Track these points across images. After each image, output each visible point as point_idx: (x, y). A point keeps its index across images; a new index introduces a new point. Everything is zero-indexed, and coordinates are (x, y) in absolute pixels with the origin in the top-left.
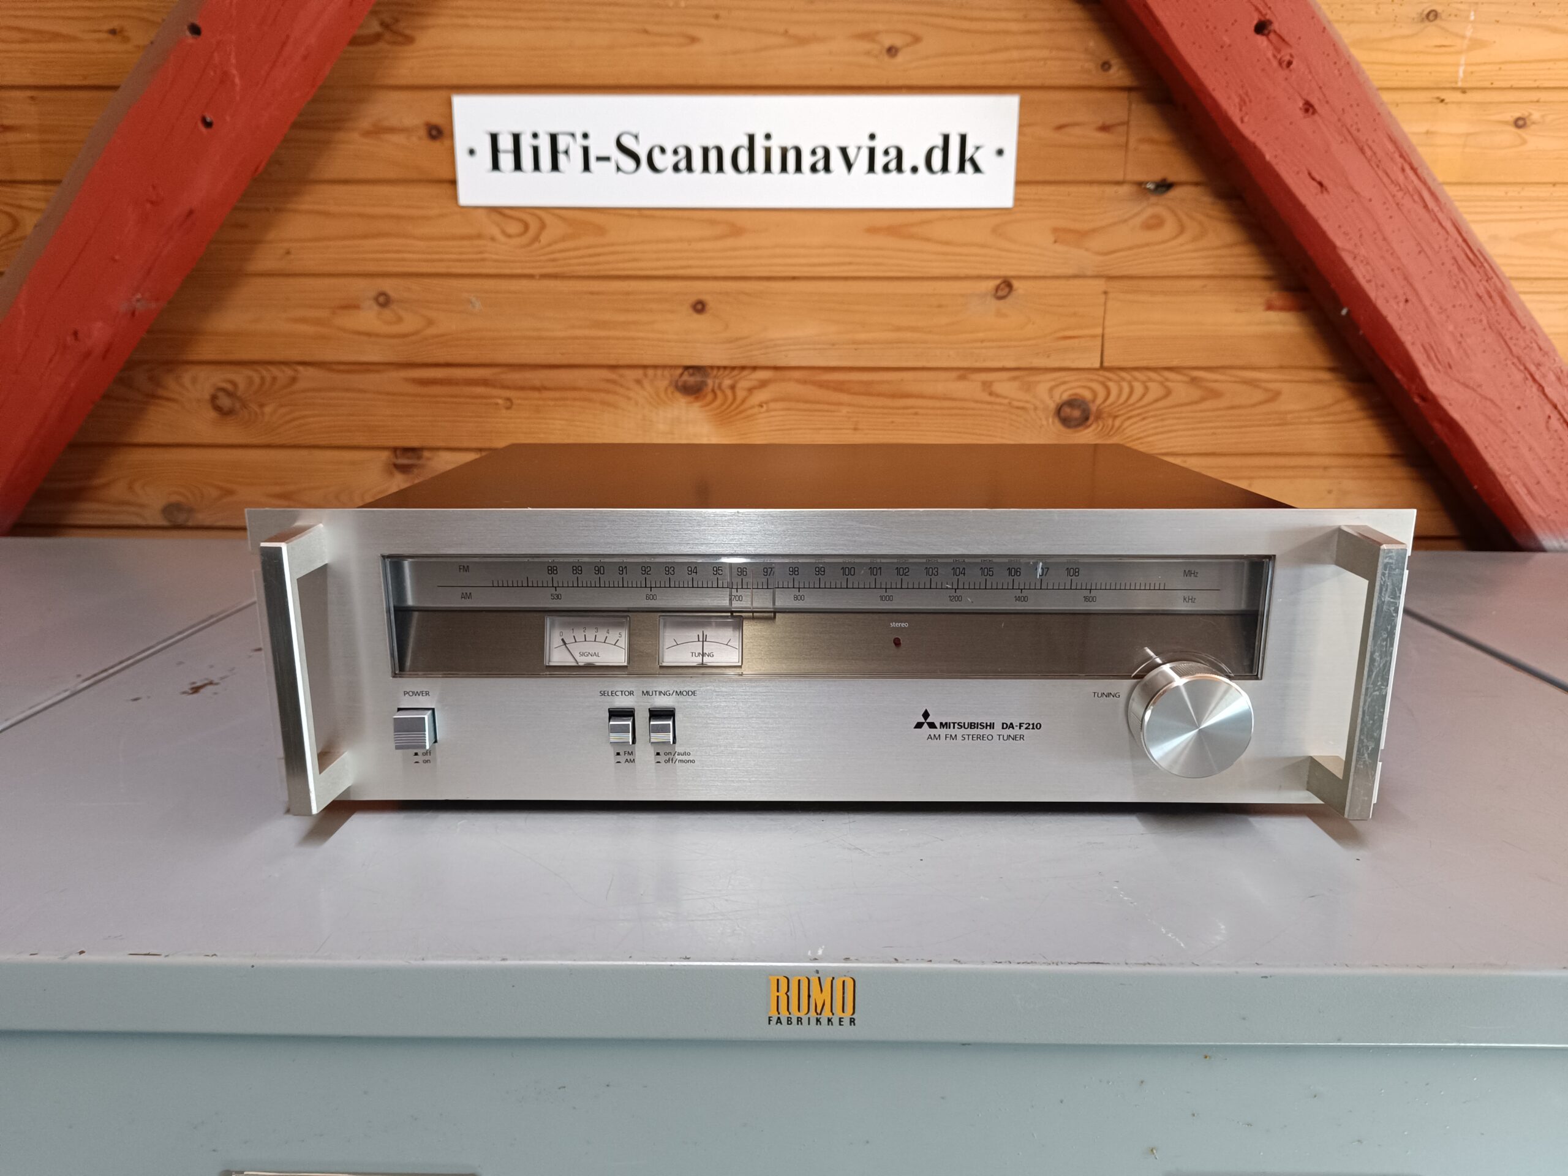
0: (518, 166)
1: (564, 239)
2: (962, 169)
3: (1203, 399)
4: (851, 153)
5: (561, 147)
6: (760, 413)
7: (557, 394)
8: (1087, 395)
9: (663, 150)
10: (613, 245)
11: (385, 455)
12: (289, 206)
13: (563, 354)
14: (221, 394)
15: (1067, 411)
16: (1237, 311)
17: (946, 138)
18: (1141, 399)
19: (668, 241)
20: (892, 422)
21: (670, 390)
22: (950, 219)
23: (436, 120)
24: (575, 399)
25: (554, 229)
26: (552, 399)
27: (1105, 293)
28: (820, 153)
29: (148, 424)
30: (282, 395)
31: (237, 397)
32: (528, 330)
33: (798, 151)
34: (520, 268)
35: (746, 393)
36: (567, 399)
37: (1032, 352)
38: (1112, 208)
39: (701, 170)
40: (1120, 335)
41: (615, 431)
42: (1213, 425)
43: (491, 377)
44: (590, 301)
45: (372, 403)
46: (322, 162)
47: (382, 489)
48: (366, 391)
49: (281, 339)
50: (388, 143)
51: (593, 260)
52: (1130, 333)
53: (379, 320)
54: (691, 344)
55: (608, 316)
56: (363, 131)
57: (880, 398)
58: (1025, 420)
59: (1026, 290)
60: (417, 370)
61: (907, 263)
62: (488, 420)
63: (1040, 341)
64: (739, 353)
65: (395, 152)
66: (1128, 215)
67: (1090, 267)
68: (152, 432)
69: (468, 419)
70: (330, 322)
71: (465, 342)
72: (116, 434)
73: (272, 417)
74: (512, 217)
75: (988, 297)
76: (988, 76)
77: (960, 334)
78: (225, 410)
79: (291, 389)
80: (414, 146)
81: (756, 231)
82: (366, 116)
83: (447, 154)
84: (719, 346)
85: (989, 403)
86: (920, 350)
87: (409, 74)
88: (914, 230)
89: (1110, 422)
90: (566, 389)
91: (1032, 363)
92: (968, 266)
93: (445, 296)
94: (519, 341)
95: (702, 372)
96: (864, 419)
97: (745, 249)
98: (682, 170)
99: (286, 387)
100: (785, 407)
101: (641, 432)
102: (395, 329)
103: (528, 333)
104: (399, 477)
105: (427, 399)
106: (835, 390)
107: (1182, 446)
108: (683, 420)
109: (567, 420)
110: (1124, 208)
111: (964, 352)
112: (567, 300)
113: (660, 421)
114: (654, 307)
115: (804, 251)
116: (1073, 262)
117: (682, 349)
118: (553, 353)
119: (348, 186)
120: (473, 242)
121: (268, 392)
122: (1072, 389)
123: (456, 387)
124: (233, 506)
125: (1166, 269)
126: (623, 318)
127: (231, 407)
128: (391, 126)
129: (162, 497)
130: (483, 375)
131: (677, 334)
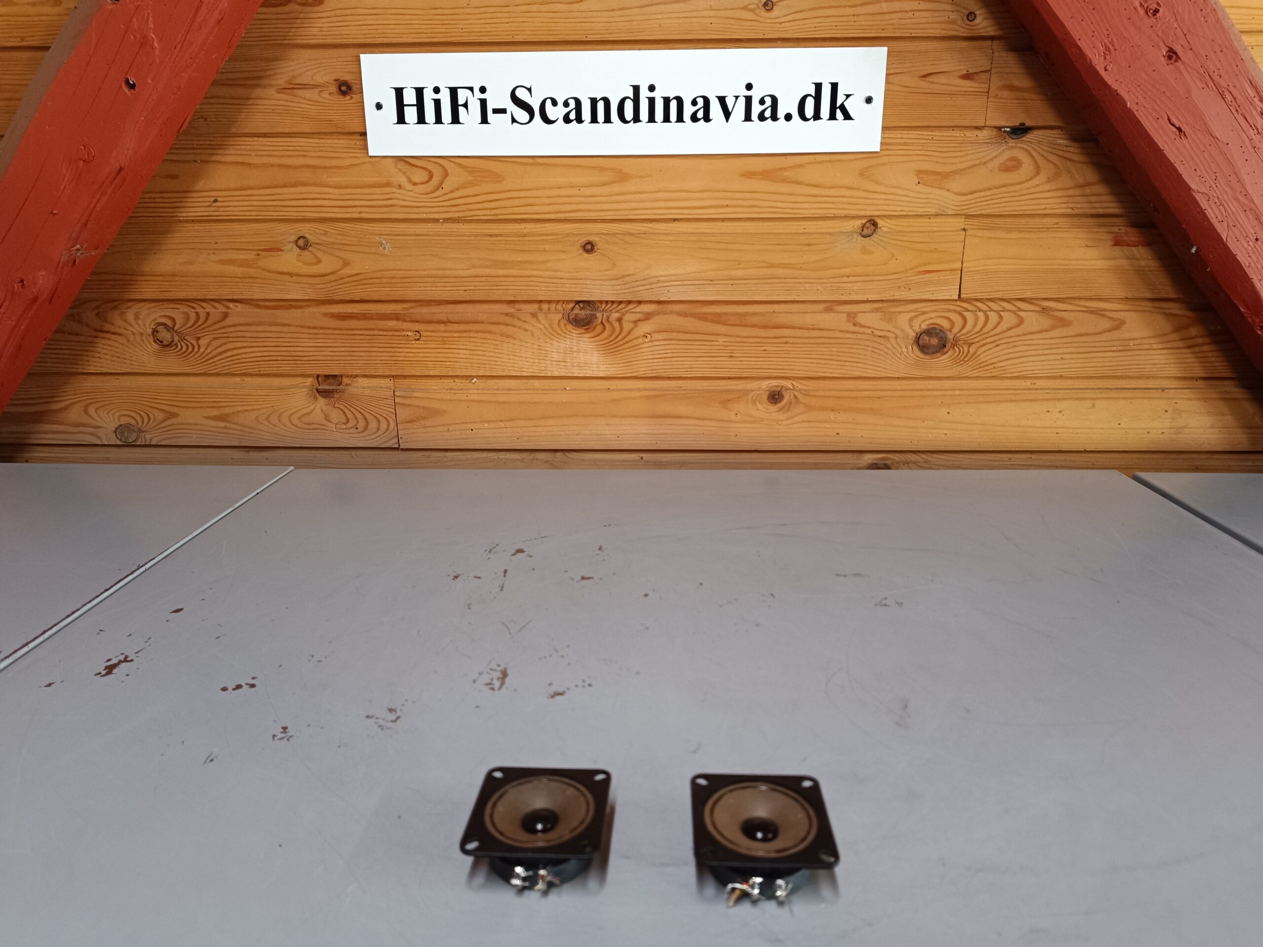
0: (421, 120)
1: (464, 186)
3: (1053, 327)
4: (730, 102)
5: (461, 101)
6: (643, 343)
7: (462, 327)
8: (945, 324)
9: (554, 103)
10: (509, 191)
11: (309, 381)
12: (215, 158)
13: (465, 290)
14: (161, 328)
15: (927, 338)
16: (1087, 246)
17: (818, 87)
18: (995, 327)
19: (560, 188)
20: (765, 350)
21: (563, 322)
22: (821, 162)
23: (347, 77)
24: (477, 332)
25: (456, 178)
26: (456, 332)
27: (964, 230)
28: (700, 102)
29: (98, 355)
30: (215, 328)
31: (176, 332)
32: (434, 269)
33: (680, 100)
34: (426, 213)
35: (631, 325)
36: (470, 331)
37: (895, 285)
38: (973, 151)
39: (590, 121)
40: (977, 269)
41: (514, 360)
42: (1061, 351)
43: (401, 312)
44: (489, 242)
45: (296, 335)
46: (242, 117)
47: (307, 412)
48: (289, 325)
49: (212, 279)
50: (302, 98)
51: (492, 205)
52: (986, 268)
53: (299, 261)
54: (581, 281)
55: (506, 256)
56: (279, 87)
57: (753, 329)
58: (888, 349)
59: (890, 228)
60: (335, 306)
61: (779, 205)
62: (401, 350)
63: (902, 275)
64: (625, 289)
65: (309, 107)
66: (988, 158)
67: (950, 207)
68: (102, 363)
69: (381, 350)
70: (256, 264)
71: (378, 280)
72: (70, 364)
73: (206, 349)
74: (417, 166)
75: (855, 235)
76: (858, 28)
77: (828, 269)
78: (165, 343)
79: (223, 324)
80: (326, 101)
81: (640, 177)
82: (281, 73)
83: (356, 108)
84: (607, 283)
85: (854, 333)
86: (791, 285)
87: (319, 33)
88: (786, 174)
89: (966, 349)
90: (468, 323)
91: (894, 295)
92: (836, 207)
93: (358, 239)
94: (426, 279)
95: (592, 306)
96: (740, 348)
97: (630, 193)
98: (572, 121)
99: (219, 322)
100: (669, 337)
101: (537, 361)
102: (314, 270)
103: (434, 272)
104: (322, 401)
105: (345, 332)
106: (713, 322)
107: (1032, 371)
108: (575, 349)
109: (470, 350)
110: (984, 151)
111: (831, 286)
112: (468, 242)
113: (554, 350)
114: (547, 247)
115: (684, 195)
116: (934, 201)
117: (573, 286)
118: (457, 290)
119: (267, 139)
120: (383, 189)
121: (203, 326)
122: (931, 318)
123: (371, 322)
124: (177, 427)
125: (1022, 208)
126: (520, 257)
127: (170, 340)
128: (305, 83)
129: (114, 419)
130: (395, 310)
131: (569, 272)
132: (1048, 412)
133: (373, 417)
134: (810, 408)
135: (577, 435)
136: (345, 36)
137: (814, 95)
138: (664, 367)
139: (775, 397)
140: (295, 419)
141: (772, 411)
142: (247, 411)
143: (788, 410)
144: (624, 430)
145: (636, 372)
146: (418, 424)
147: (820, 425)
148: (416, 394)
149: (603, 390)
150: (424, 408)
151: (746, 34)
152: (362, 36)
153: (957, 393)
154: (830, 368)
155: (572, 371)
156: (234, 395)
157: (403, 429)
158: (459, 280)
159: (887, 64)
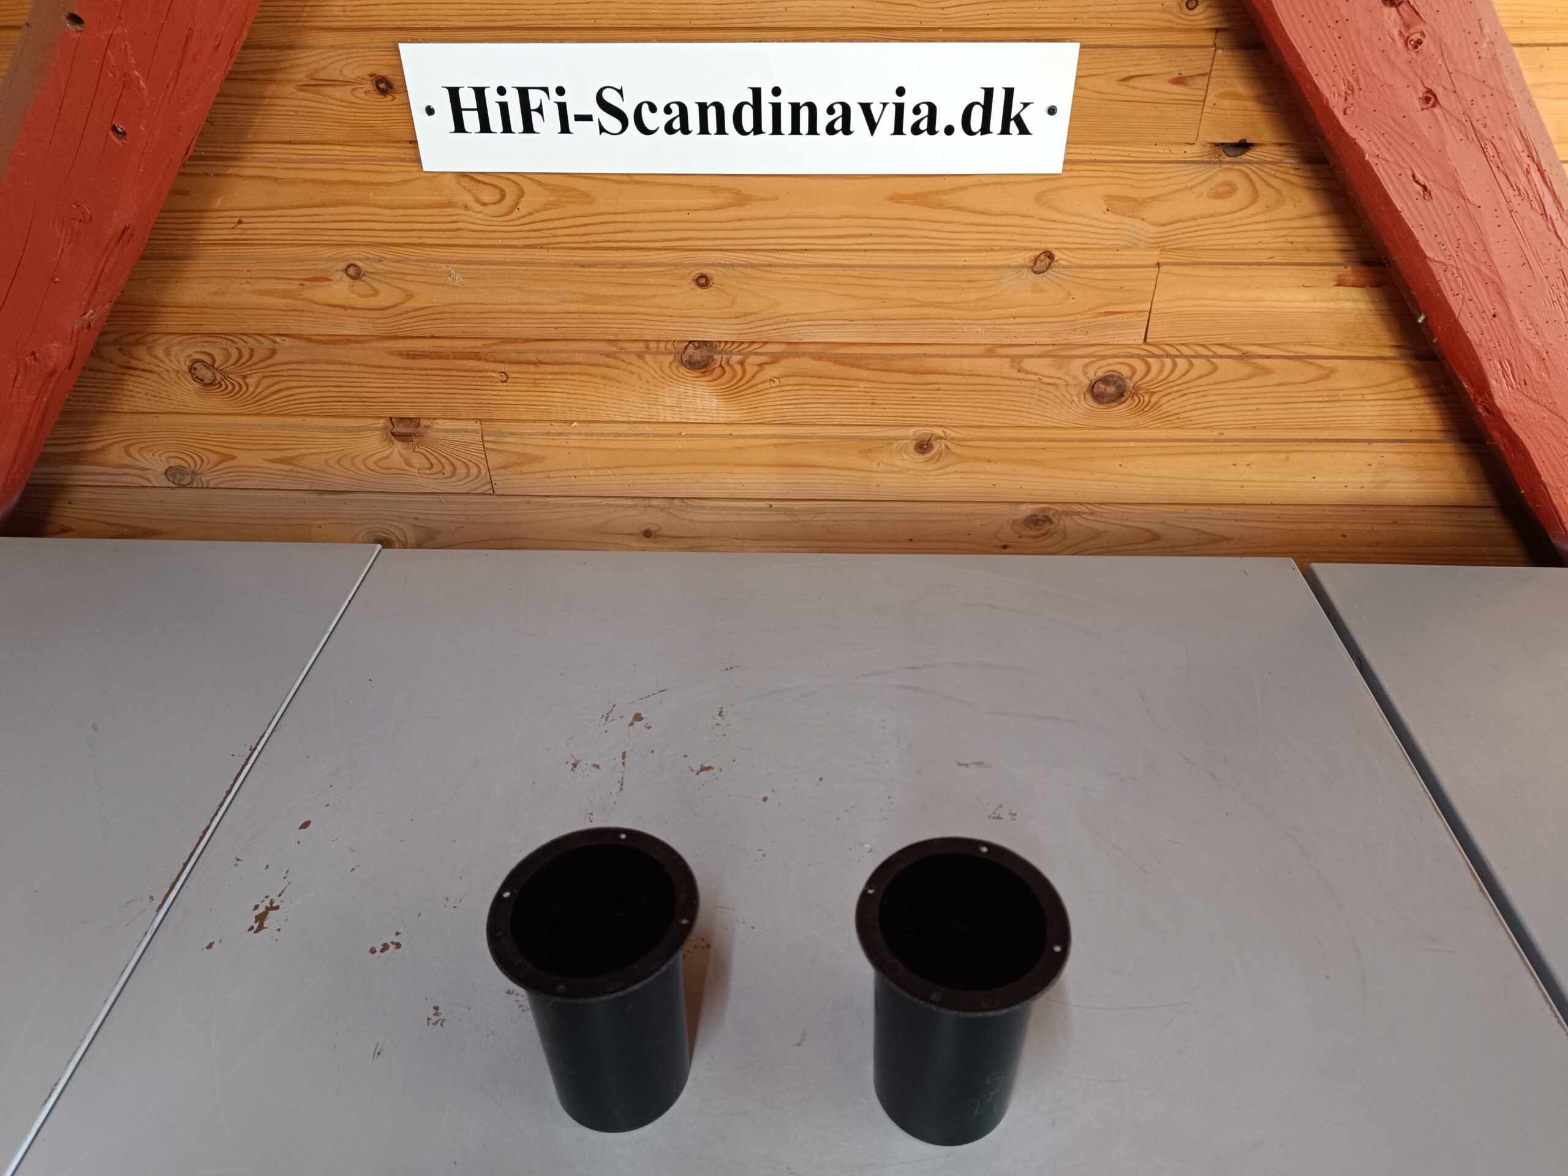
0: (485, 127)
1: (545, 208)
2: (1005, 130)
3: (1251, 376)
4: (876, 111)
5: (534, 105)
6: (772, 387)
7: (555, 369)
8: (1125, 371)
9: (653, 108)
10: (601, 214)
11: (382, 421)
12: (230, 171)
13: (556, 328)
14: (198, 365)
15: (1102, 386)
16: (1304, 286)
17: (989, 93)
18: (1184, 375)
19: (664, 210)
20: (913, 397)
21: (676, 364)
22: (988, 185)
23: (384, 72)
24: (574, 374)
25: (534, 198)
26: (550, 374)
27: (1158, 265)
28: (839, 110)
29: (130, 393)
30: (263, 366)
31: (217, 369)
32: (516, 304)
33: (812, 107)
34: (501, 239)
35: (756, 368)
36: (566, 373)
37: (1069, 328)
38: (1179, 173)
39: (699, 131)
40: (1168, 310)
41: (619, 404)
42: (1258, 401)
43: (482, 350)
44: (581, 274)
45: (360, 375)
46: (258, 120)
47: (383, 456)
48: (350, 364)
49: (250, 312)
50: (333, 98)
51: (582, 230)
52: (1180, 309)
53: (353, 292)
54: (695, 320)
55: (601, 290)
56: (300, 84)
57: (900, 374)
58: (1056, 396)
59: (1069, 261)
60: (401, 341)
61: (935, 234)
62: (484, 392)
63: (1079, 317)
64: (748, 329)
65: (341, 108)
66: (1195, 182)
67: (1144, 239)
68: (135, 402)
69: (463, 392)
70: (300, 295)
71: (450, 315)
72: (98, 402)
73: (256, 388)
74: (485, 183)
75: (1025, 271)
76: (1044, 16)
77: (990, 309)
78: (206, 381)
79: (271, 361)
80: (361, 102)
81: (763, 199)
82: (300, 65)
83: (400, 111)
84: (728, 321)
85: (1018, 379)
86: (945, 326)
87: (342, 14)
88: (945, 198)
89: (1147, 399)
90: (563, 364)
91: (1068, 339)
92: (1005, 238)
93: (420, 268)
94: (508, 315)
95: (709, 345)
96: (883, 395)
97: (751, 219)
98: (676, 131)
99: (265, 359)
100: (798, 382)
101: (646, 406)
102: (371, 302)
103: (516, 307)
104: (399, 446)
105: (417, 372)
106: (852, 366)
107: (1221, 422)
108: (690, 394)
109: (567, 393)
110: (1192, 174)
111: (994, 328)
112: (554, 273)
113: (668, 395)
114: (652, 280)
115: (818, 222)
116: (1126, 233)
117: (686, 324)
118: (546, 327)
119: (293, 146)
120: (444, 210)
121: (249, 363)
122: (1109, 365)
123: (446, 361)
124: (235, 469)
125: (1230, 242)
126: (619, 291)
127: (212, 378)
128: (332, 78)
129: (161, 461)
130: (473, 348)
131: (679, 309)
132: (1234, 465)
133: (462, 463)
134: (962, 459)
135: (696, 483)
136: (376, 18)
137: (982, 103)
138: (795, 414)
139: (923, 446)
140: (370, 463)
141: (919, 461)
142: (312, 454)
143: (939, 460)
144: (751, 479)
145: (762, 419)
146: (512, 470)
147: (973, 476)
148: (507, 440)
149: (725, 436)
150: (519, 454)
151: (898, 22)
152: (400, 18)
153: (1132, 444)
154: (988, 417)
155: (688, 417)
156: (296, 437)
157: (496, 476)
158: (548, 316)
159: (1078, 64)
